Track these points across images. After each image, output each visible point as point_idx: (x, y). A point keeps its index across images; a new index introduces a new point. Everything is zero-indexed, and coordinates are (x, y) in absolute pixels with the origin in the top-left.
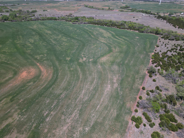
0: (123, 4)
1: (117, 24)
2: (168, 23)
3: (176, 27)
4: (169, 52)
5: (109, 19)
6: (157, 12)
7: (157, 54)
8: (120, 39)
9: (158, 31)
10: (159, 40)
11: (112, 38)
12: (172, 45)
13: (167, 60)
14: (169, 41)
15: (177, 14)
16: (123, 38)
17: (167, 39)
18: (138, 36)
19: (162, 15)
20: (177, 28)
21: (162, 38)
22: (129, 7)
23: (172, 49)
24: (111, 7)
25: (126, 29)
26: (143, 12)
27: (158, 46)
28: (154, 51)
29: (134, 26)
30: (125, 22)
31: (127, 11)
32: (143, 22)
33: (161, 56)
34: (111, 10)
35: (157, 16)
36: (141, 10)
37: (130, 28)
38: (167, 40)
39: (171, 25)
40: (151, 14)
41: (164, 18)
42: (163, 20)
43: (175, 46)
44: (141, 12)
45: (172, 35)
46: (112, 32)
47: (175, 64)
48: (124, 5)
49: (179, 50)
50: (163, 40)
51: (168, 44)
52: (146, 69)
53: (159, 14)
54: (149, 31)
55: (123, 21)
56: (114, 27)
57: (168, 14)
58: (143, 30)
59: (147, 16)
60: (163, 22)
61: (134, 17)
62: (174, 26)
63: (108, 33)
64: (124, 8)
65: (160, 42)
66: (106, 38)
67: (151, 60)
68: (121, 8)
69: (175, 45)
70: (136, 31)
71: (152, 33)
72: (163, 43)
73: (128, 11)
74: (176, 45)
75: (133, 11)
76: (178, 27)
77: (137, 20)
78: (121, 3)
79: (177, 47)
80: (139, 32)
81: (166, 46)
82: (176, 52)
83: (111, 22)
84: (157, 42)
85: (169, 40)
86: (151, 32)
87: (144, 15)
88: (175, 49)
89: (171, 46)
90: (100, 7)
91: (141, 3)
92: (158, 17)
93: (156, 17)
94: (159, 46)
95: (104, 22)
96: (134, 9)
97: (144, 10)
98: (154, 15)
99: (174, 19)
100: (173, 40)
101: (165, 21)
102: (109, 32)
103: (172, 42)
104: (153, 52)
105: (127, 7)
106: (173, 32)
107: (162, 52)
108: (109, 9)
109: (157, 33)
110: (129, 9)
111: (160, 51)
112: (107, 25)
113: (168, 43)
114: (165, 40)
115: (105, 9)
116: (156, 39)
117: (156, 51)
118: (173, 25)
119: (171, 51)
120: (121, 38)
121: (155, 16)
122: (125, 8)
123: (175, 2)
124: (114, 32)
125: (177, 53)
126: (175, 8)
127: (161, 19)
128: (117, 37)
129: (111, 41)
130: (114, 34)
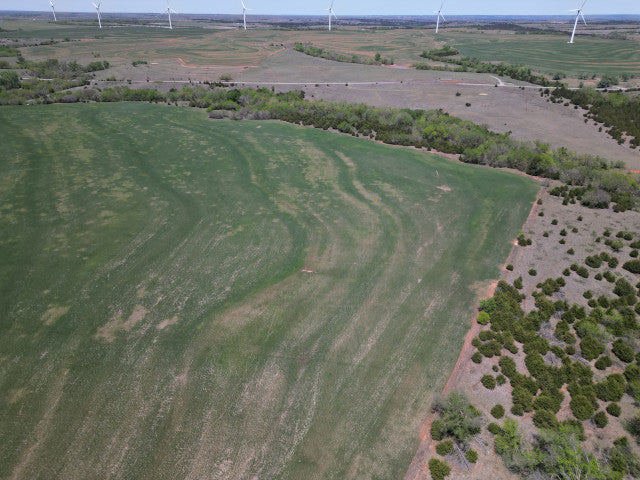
0: (438, 40)
1: (383, 121)
2: (591, 122)
3: (621, 142)
4: (574, 274)
5: (359, 101)
6: (555, 71)
7: (510, 293)
8: (367, 195)
9: (539, 160)
10: (540, 203)
11: (337, 188)
12: (594, 234)
13: (557, 336)
14: (585, 209)
15: (630, 81)
16: (383, 195)
17: (573, 202)
19: (572, 84)
20: (627, 145)
21: (554, 193)
22: (453, 53)
23: (592, 262)
24: (390, 53)
25: (412, 144)
26: (500, 71)
27: (524, 243)
28: (504, 268)
29: (446, 135)
30: (418, 114)
31: (441, 69)
32: (489, 115)
33: (528, 306)
34: (385, 63)
35: (552, 89)
36: (497, 63)
37: (429, 142)
38: (576, 208)
39: (600, 130)
40: (532, 80)
41: (579, 100)
42: (572, 106)
43: (608, 243)
44: (495, 72)
45: (599, 177)
46: (346, 159)
47: (592, 363)
48: (439, 46)
49: (627, 267)
50: (554, 205)
51: (575, 231)
52: (430, 398)
53: (562, 81)
54: (503, 158)
55: (405, 110)
56: (365, 135)
57: (599, 80)
58: (478, 152)
59: (513, 90)
60: (571, 114)
61: (458, 95)
62: (615, 135)
63: (330, 162)
64: (436, 57)
65: (541, 215)
66: (309, 187)
67: (475, 331)
68: (424, 56)
69: (607, 234)
70: (450, 156)
71: (516, 167)
72: (555, 223)
73: (446, 69)
74: (613, 234)
75: (464, 67)
76: (631, 142)
77: (468, 105)
78: (432, 38)
79: (616, 249)
80: (460, 159)
81: (562, 242)
82: (611, 279)
83: (359, 114)
84: (524, 216)
85: (585, 204)
86: (510, 164)
87: (502, 84)
88: (605, 257)
89: (589, 239)
90: (348, 52)
91: (502, 39)
92: (554, 93)
93: (547, 92)
94: (529, 243)
95: (333, 110)
96: (467, 63)
97: (507, 64)
98: (544, 84)
99: (619, 102)
100: (602, 205)
101: (581, 111)
102: (335, 157)
103: (597, 215)
104: (494, 275)
105: (445, 54)
106: (604, 167)
107: (541, 278)
108: (378, 58)
109: (535, 170)
110: (451, 62)
111: (533, 273)
112: (341, 126)
113: (579, 225)
114: (565, 203)
115: (362, 60)
116: (527, 197)
117: (510, 268)
118: (610, 133)
119: (583, 274)
120: (375, 190)
121: (544, 88)
122: (440, 55)
123: (629, 36)
124: (354, 160)
125: (613, 286)
126: (627, 57)
127: (566, 101)
128: (358, 185)
129: (321, 205)
130: (350, 170)
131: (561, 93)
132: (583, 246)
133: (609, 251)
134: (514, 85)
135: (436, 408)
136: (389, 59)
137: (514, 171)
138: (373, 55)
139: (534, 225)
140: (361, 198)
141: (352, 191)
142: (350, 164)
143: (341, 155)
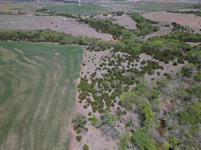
0: (40, 5)
1: (28, 34)
2: (91, 28)
3: (99, 32)
4: (98, 70)
5: (17, 28)
6: (78, 14)
7: (84, 80)
8: (31, 61)
9: (81, 41)
10: (85, 53)
11: (18, 61)
12: (99, 58)
13: (98, 88)
14: (96, 52)
15: (97, 16)
16: (37, 60)
17: (92, 51)
18: (58, 52)
19: (84, 18)
20: (100, 33)
21: (87, 49)
22: (47, 10)
23: (101, 66)
24: (24, 11)
25: (42, 41)
26: (63, 15)
27: (84, 65)
28: (81, 74)
29: (52, 37)
30: (41, 31)
31: (44, 15)
32: (64, 29)
33: (90, 82)
34: (23, 14)
35: (79, 19)
36: (61, 12)
37: (47, 40)
38: (94, 52)
39: (94, 30)
40: (73, 17)
41: (86, 22)
42: (85, 24)
43: (103, 60)
44: (61, 15)
45: (97, 43)
46: (18, 50)
47: (108, 91)
48: (41, 7)
49: (109, 65)
50: (88, 52)
51: (95, 58)
53: (81, 17)
54: (71, 41)
55: (36, 30)
56: (23, 40)
57: (89, 16)
58: (64, 41)
59: (68, 21)
60: (85, 26)
61: (52, 23)
62: (97, 31)
63: (12, 52)
64: (41, 11)
65: (86, 56)
66: (6, 63)
67: (78, 94)
68: (37, 11)
69: (102, 58)
70: (55, 43)
71: (76, 44)
72: (90, 57)
73: (45, 15)
74: (104, 57)
75: (51, 14)
76: (101, 32)
77: (56, 26)
78: (38, 5)
79: (105, 61)
80: (59, 44)
81: (93, 62)
82: (106, 69)
83: (19, 33)
84: (82, 57)
85: (95, 51)
86: (74, 43)
87: (64, 19)
88: (103, 64)
89: (98, 60)
90: (7, 11)
91: (60, 5)
92: (80, 21)
93: (77, 20)
94: (85, 65)
95: (7, 33)
96: (52, 13)
97: (64, 13)
98: (76, 18)
99: (96, 22)
100: (99, 50)
101: (88, 25)
102: (13, 50)
103: (99, 53)
104: (79, 76)
105: (43, 10)
106: (97, 40)
107: (90, 73)
108: (19, 12)
109: (81, 44)
110: (46, 13)
111: (88, 73)
112: (12, 38)
113: (95, 57)
114: (91, 52)
115: (13, 13)
116: (81, 52)
117: (82, 73)
118: (96, 30)
119: (100, 69)
120: (34, 59)
121: (76, 19)
123: (93, 3)
124: (22, 50)
125: (107, 70)
126: (94, 9)
127: (83, 22)
128: (26, 59)
129: (13, 69)
130: (21, 54)
131: (81, 20)
132: (98, 62)
133: (104, 62)
134: (68, 19)
135: (74, 121)
136: (24, 13)
137: (75, 45)
138: (17, 11)
139: (85, 59)
140: (29, 63)
141: (24, 61)
142: (21, 52)
143: (16, 49)
